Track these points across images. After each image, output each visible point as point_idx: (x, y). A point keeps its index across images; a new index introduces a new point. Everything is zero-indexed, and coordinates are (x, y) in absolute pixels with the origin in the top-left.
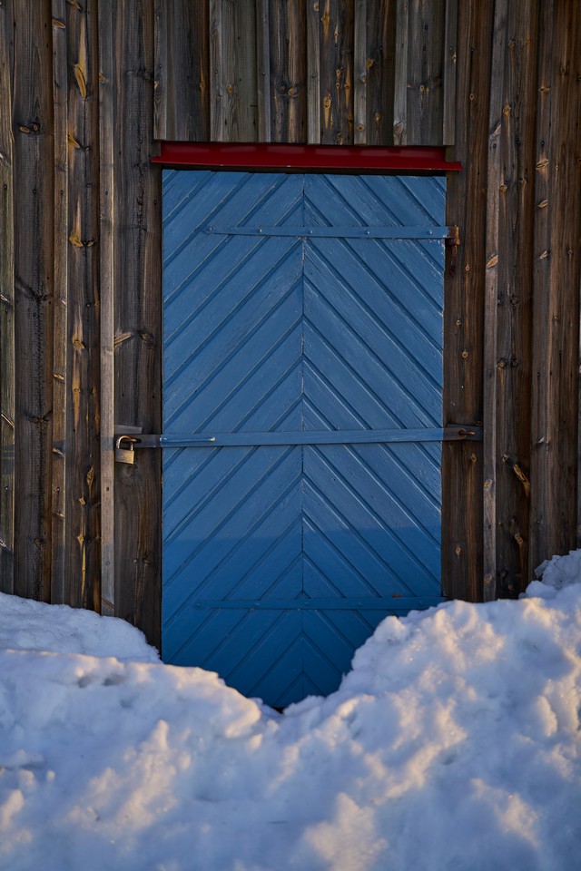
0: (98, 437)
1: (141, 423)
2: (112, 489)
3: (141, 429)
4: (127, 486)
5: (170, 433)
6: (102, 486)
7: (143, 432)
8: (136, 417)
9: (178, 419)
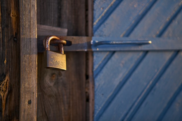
0: (16, 39)
1: (65, 25)
2: (35, 102)
3: (66, 31)
4: (50, 96)
5: (100, 36)
6: (22, 99)
7: (68, 34)
8: (60, 17)
9: (108, 21)
